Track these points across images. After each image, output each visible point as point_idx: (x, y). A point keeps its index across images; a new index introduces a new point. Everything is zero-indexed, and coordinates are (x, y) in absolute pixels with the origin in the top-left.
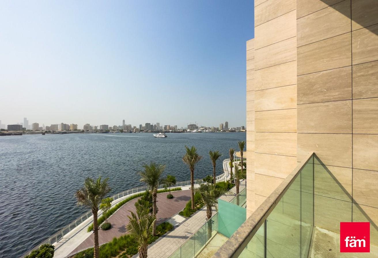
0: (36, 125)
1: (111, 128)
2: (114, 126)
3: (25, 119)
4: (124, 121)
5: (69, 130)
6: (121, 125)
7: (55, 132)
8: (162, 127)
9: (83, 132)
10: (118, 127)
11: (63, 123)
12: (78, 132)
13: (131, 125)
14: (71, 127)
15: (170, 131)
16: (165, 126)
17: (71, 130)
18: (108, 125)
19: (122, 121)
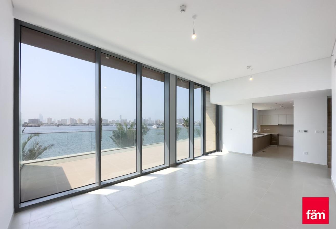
0: (50, 119)
1: (110, 122)
2: (113, 121)
3: (40, 115)
4: (121, 116)
5: (77, 123)
6: (119, 119)
7: (66, 125)
8: (153, 121)
9: (88, 124)
10: (116, 121)
11: (71, 118)
12: (84, 125)
13: (126, 120)
14: (78, 121)
15: (161, 124)
16: (156, 120)
17: (78, 123)
18: (107, 120)
19: (119, 116)
